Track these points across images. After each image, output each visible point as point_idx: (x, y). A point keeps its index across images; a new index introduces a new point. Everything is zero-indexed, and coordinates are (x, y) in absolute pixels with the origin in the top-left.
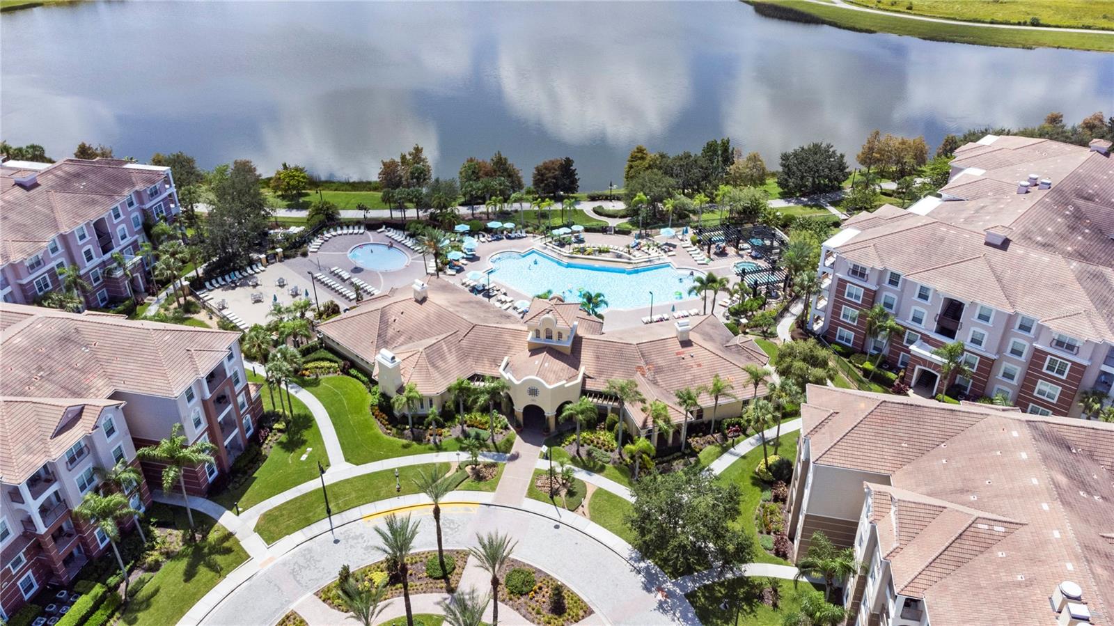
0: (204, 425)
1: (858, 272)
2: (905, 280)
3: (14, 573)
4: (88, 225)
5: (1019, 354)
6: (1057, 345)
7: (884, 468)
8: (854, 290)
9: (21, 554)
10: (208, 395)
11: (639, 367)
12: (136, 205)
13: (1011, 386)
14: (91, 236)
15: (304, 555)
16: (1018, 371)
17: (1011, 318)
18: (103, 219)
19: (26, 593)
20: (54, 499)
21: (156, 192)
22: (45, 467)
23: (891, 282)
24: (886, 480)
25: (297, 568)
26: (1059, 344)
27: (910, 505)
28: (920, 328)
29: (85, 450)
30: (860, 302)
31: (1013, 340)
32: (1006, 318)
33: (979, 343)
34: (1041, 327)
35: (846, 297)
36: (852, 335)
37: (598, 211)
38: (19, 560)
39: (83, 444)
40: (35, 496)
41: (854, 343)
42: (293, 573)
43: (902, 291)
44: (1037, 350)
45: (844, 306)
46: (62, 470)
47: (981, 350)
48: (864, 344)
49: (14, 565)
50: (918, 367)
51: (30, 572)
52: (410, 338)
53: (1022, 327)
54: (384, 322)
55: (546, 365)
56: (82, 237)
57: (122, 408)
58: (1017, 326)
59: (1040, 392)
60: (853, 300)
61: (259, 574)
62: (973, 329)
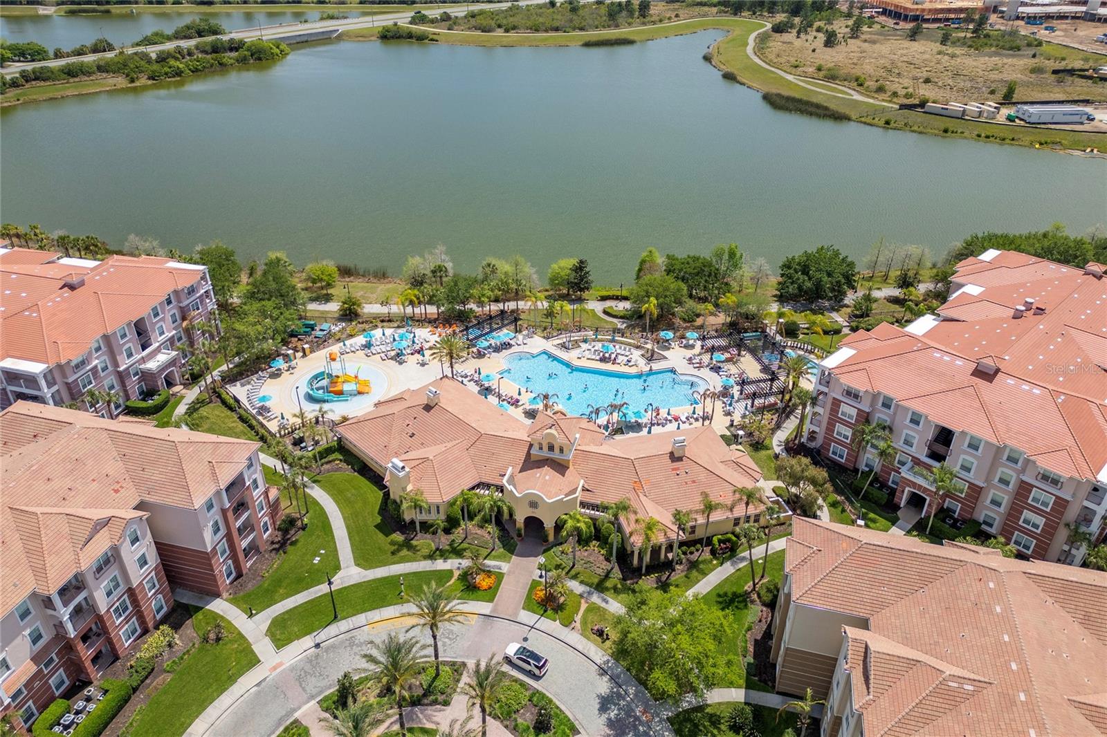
0: (223, 532)
1: (852, 394)
2: (897, 406)
3: (46, 672)
4: (128, 325)
5: (1007, 483)
6: (1042, 478)
7: (863, 611)
9: (54, 655)
10: (227, 505)
11: (635, 482)
12: (174, 303)
13: (998, 513)
14: (132, 335)
15: (311, 661)
16: (1006, 500)
17: (999, 450)
18: (142, 319)
19: (57, 690)
20: (84, 603)
21: (193, 291)
22: (75, 577)
23: (884, 405)
24: (864, 624)
25: (303, 674)
26: (1045, 477)
27: (884, 656)
28: (913, 450)
29: (112, 559)
30: (853, 422)
31: (1000, 469)
32: (994, 449)
33: (968, 470)
34: (1027, 461)
35: (839, 415)
36: (845, 452)
37: (608, 312)
38: (52, 660)
39: (109, 554)
40: (65, 604)
41: (846, 459)
42: (300, 679)
43: (895, 414)
44: (1023, 482)
45: (836, 424)
46: (90, 579)
47: (970, 476)
48: (856, 460)
49: (46, 666)
50: (907, 489)
51: (61, 669)
52: (422, 444)
53: (1009, 459)
54: (398, 427)
55: (548, 479)
56: (124, 336)
57: (147, 519)
58: (1005, 457)
59: (1025, 521)
60: (846, 419)
61: (268, 679)
62: (962, 456)
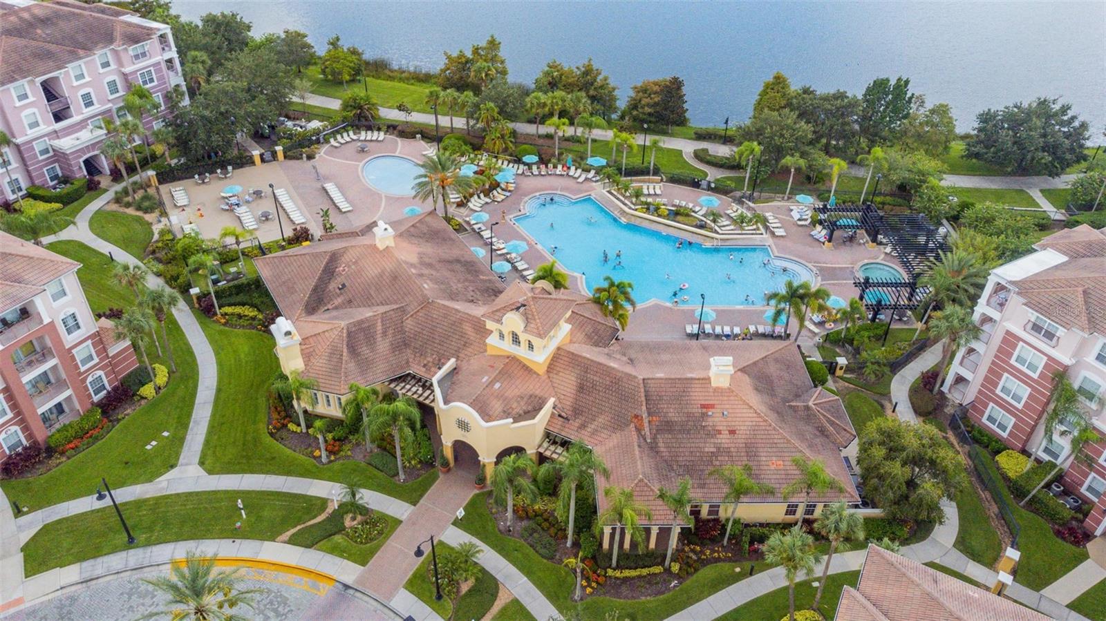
1: (1043, 331)
4: (31, 83)
8: (1030, 355)
11: (636, 416)
12: (113, 66)
14: (36, 97)
18: (55, 79)
21: (143, 55)
30: (1035, 376)
35: (1012, 362)
36: (1011, 422)
37: (700, 156)
41: (1011, 433)
45: (1006, 375)
48: (1029, 438)
52: (350, 301)
54: (329, 271)
55: (497, 385)
56: (23, 97)
60: (1024, 369)
